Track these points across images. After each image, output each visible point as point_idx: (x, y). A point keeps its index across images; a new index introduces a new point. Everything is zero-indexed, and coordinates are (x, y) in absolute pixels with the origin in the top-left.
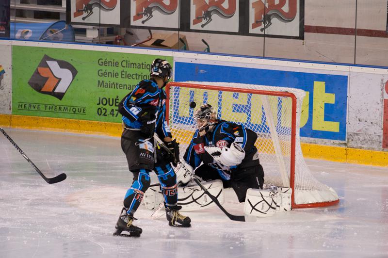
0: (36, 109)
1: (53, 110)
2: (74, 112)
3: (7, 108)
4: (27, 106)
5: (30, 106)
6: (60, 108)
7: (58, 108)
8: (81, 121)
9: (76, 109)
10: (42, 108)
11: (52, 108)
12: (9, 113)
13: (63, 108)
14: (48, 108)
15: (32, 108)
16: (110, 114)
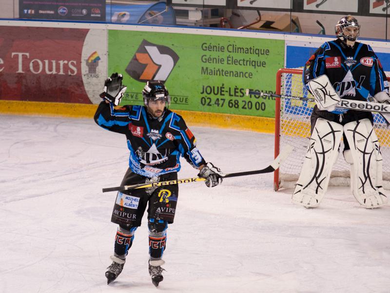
0: (134, 99)
5: (127, 95)
8: (183, 111)
9: (177, 99)
15: (130, 98)
16: (215, 103)
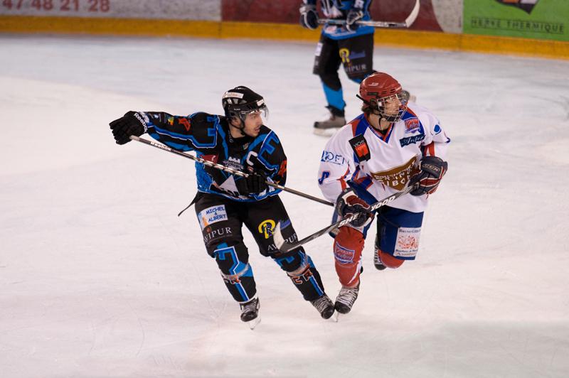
0: (495, 26)
1: (519, 27)
2: (548, 31)
3: (456, 25)
4: (484, 23)
5: (487, 22)
6: (528, 25)
7: (525, 25)
8: (556, 42)
9: (549, 26)
10: (504, 24)
11: (517, 25)
12: (459, 31)
13: (531, 25)
14: (511, 25)
15: (490, 25)
